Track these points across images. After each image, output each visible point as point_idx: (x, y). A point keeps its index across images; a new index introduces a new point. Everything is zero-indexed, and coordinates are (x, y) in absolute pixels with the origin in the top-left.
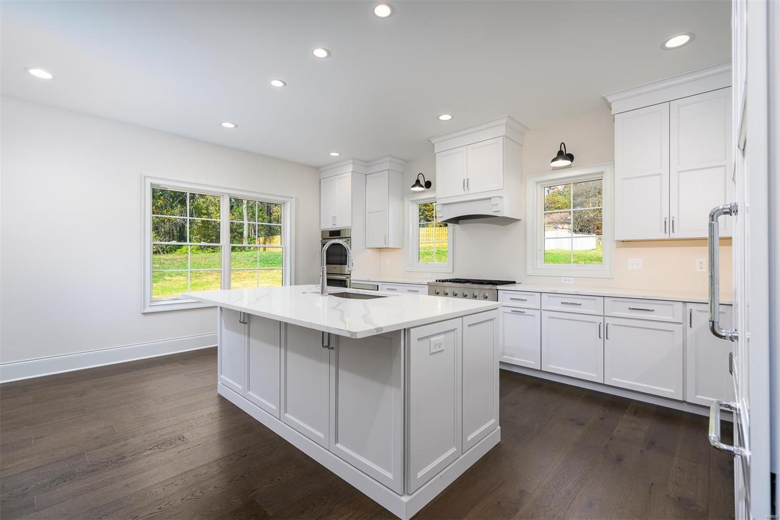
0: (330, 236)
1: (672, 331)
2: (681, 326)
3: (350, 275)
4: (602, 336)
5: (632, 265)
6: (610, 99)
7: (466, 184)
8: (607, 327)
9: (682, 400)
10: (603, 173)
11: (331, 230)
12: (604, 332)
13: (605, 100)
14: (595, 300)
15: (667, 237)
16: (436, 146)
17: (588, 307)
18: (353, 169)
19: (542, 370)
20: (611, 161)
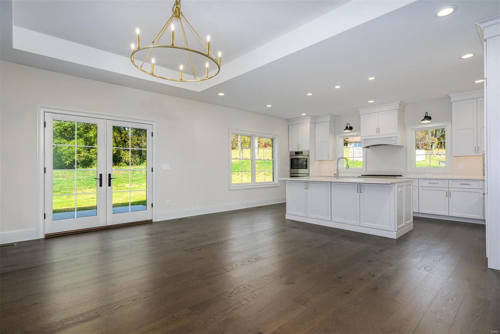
0: (295, 154)
1: (478, 192)
2: (482, 190)
3: (309, 174)
4: (448, 196)
5: (460, 166)
6: (450, 96)
7: (378, 130)
8: (450, 192)
9: (482, 219)
10: (446, 126)
11: (295, 151)
12: (449, 194)
13: (448, 95)
14: (445, 181)
15: (476, 154)
16: (360, 111)
17: (441, 184)
18: (311, 121)
19: (420, 212)
20: (451, 120)
